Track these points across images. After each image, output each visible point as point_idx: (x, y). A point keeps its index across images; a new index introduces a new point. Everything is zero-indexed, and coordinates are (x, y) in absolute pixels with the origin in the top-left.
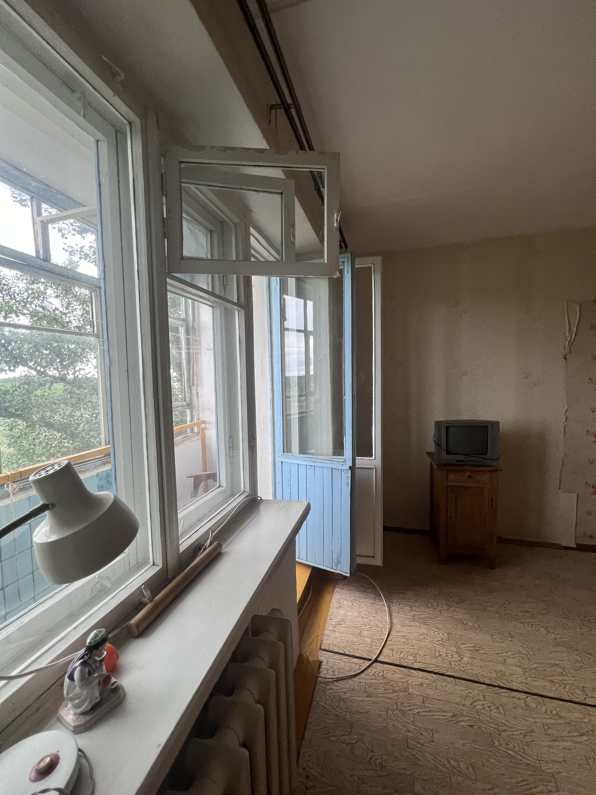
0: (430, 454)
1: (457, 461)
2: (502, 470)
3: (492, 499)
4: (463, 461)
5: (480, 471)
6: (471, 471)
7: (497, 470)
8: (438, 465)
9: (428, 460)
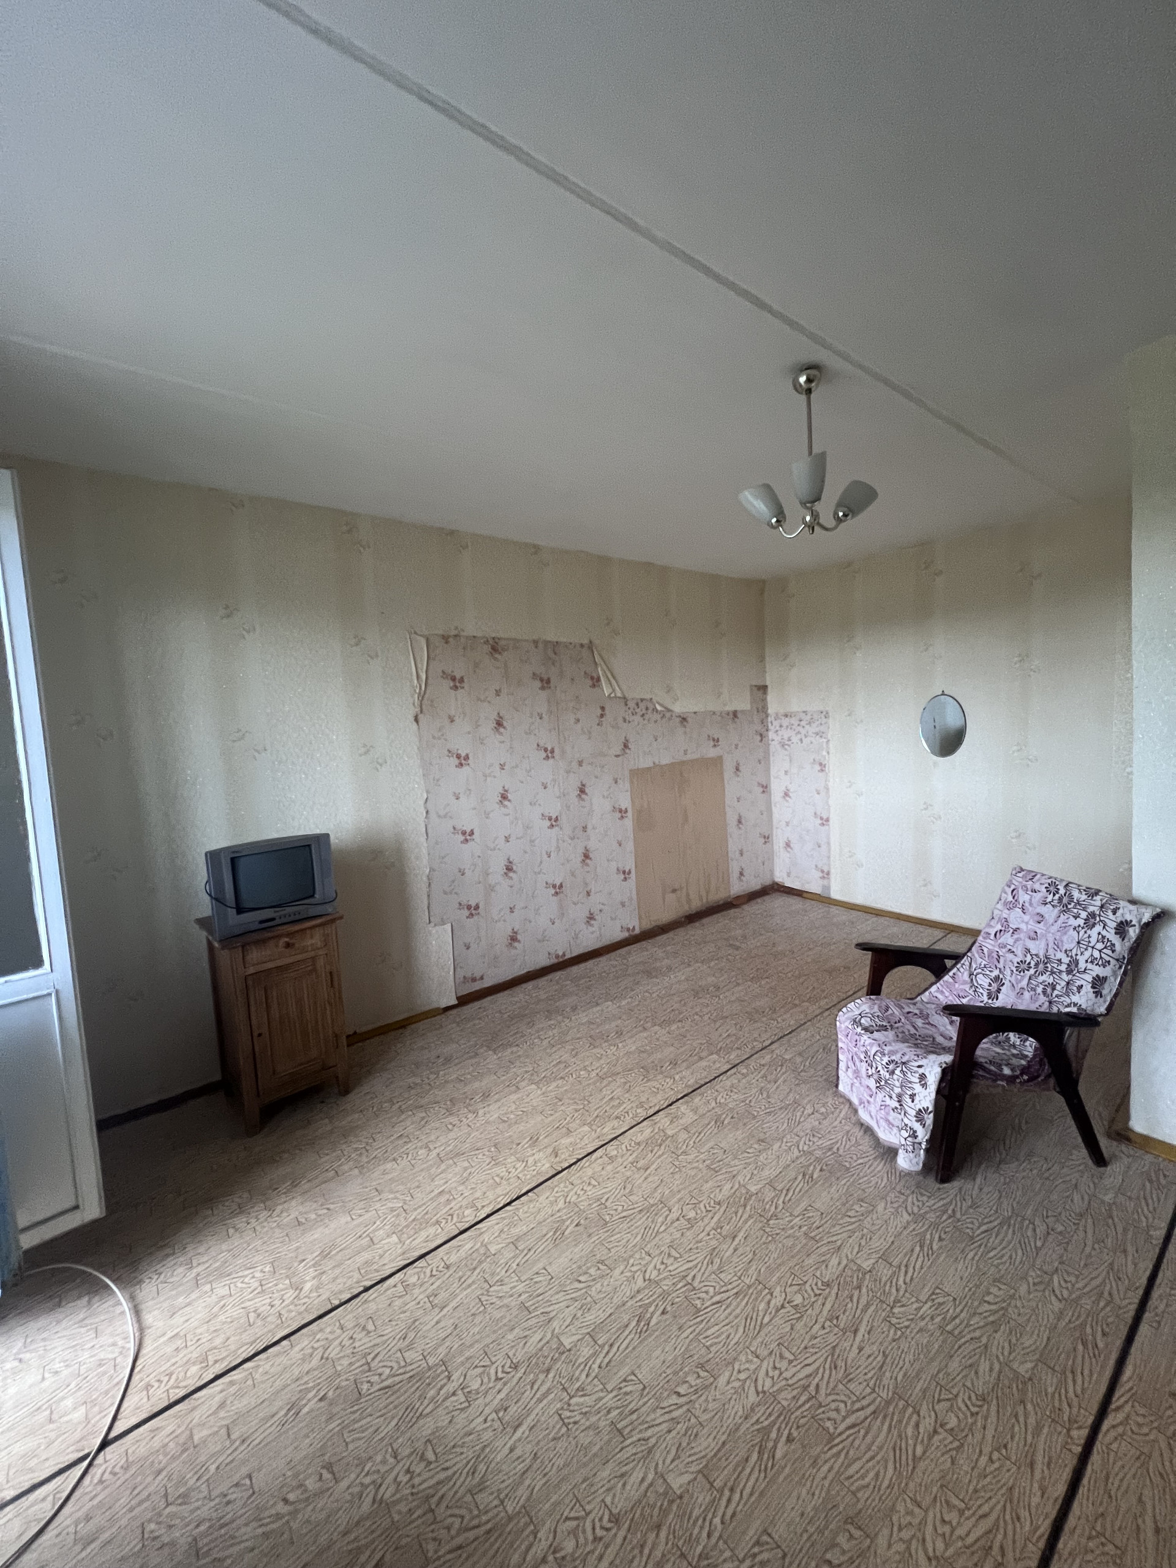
0: (203, 923)
1: (261, 922)
2: (341, 918)
3: (331, 973)
4: (273, 919)
5: (305, 929)
6: (290, 935)
7: (333, 921)
8: (221, 941)
9: (201, 936)
